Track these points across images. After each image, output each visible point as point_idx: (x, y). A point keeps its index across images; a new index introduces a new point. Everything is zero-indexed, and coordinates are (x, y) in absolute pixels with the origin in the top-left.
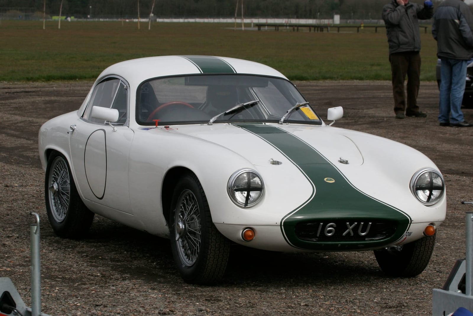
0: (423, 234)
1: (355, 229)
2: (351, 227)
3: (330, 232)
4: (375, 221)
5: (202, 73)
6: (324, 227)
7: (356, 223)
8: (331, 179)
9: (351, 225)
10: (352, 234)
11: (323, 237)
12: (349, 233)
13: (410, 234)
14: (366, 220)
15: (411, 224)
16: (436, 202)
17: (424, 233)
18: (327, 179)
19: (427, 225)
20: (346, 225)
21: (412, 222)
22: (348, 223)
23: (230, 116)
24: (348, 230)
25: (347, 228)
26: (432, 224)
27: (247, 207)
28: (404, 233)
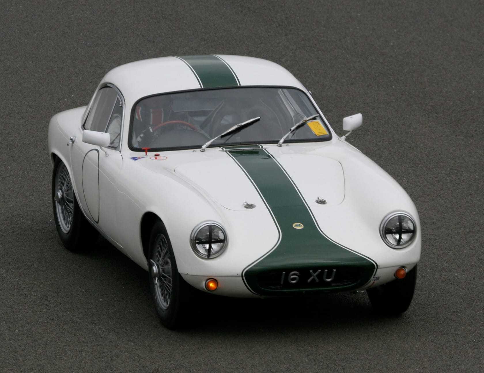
0: (394, 277)
1: (320, 276)
2: (315, 275)
3: (294, 279)
4: (339, 268)
5: (203, 87)
6: (287, 275)
7: (320, 271)
8: (300, 225)
9: (315, 272)
10: (317, 280)
11: (287, 284)
12: (314, 279)
13: (378, 278)
14: (330, 268)
15: (378, 270)
16: (407, 244)
17: (394, 275)
18: (296, 225)
19: (396, 268)
20: (310, 273)
21: (379, 267)
22: (311, 271)
23: (228, 137)
24: (312, 278)
25: (311, 275)
26: (403, 267)
27: (210, 258)
28: (370, 278)
